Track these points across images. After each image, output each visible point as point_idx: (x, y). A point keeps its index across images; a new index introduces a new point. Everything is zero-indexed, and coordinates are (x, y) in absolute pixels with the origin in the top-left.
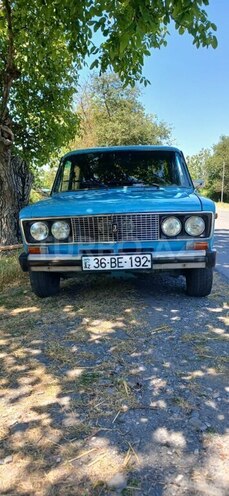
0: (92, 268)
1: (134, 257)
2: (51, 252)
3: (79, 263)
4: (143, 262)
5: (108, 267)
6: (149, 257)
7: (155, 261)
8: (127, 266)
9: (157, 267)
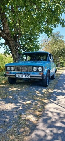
0: (17, 77)
1: (26, 75)
2: (11, 73)
3: (15, 76)
4: (28, 76)
5: (21, 77)
6: (29, 75)
7: (30, 76)
8: (24, 77)
9: (31, 78)
